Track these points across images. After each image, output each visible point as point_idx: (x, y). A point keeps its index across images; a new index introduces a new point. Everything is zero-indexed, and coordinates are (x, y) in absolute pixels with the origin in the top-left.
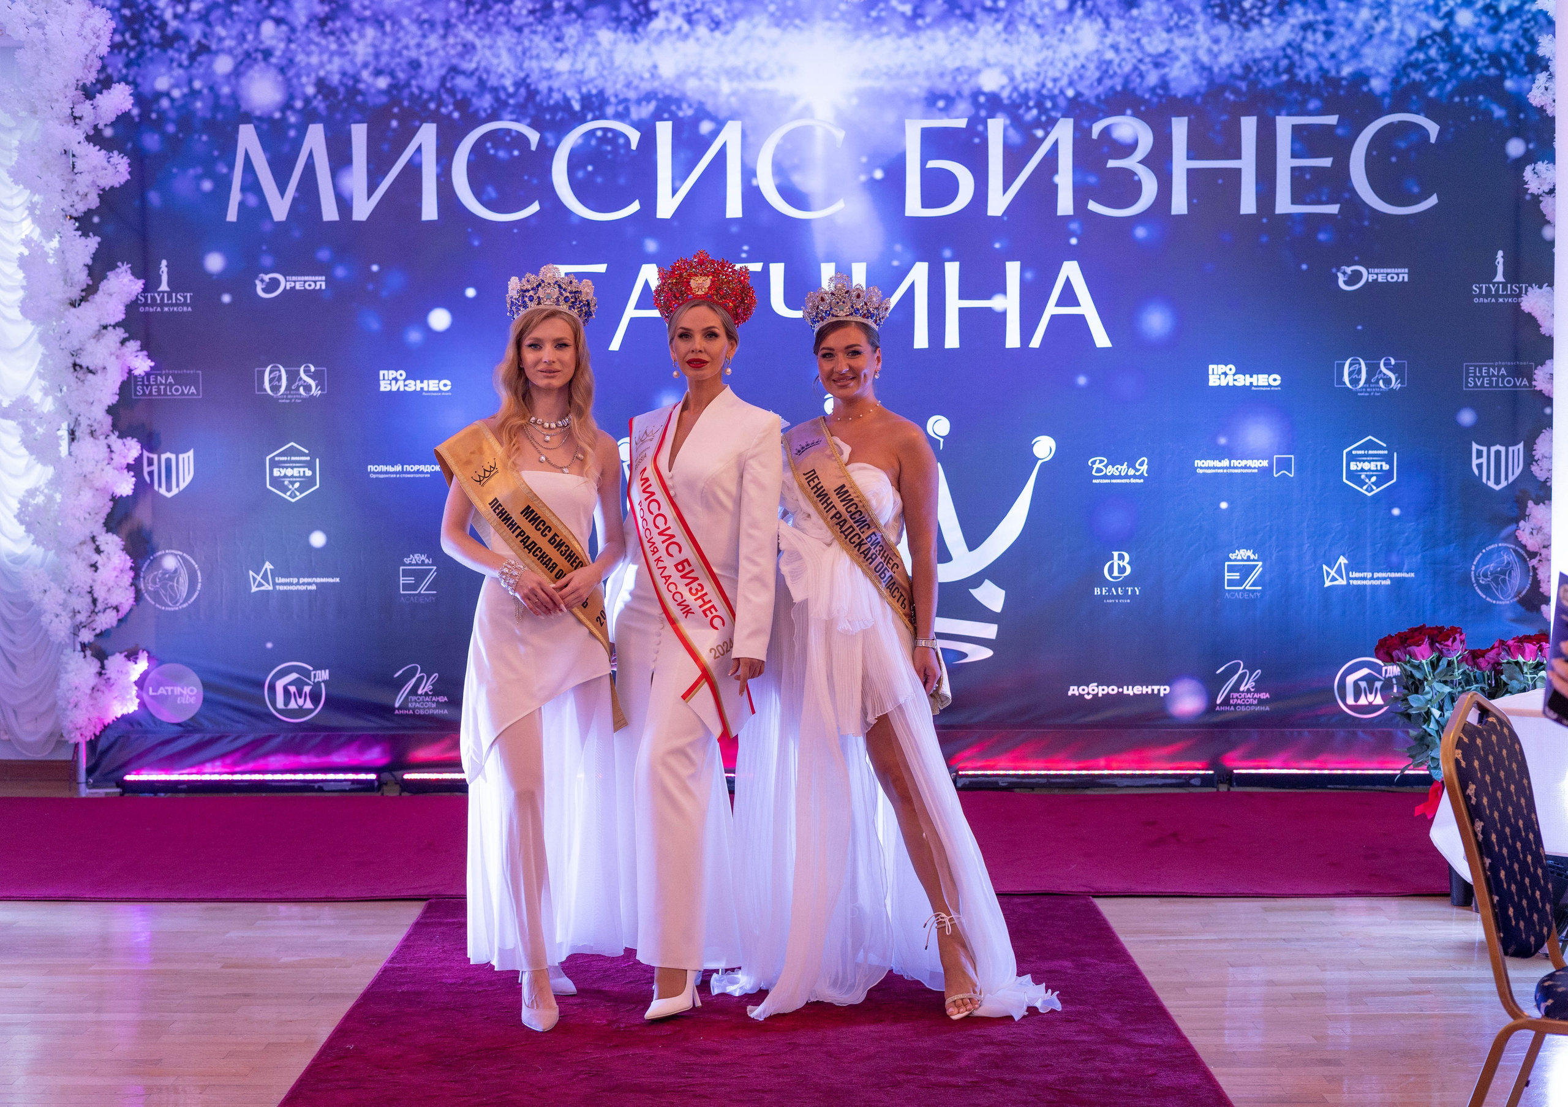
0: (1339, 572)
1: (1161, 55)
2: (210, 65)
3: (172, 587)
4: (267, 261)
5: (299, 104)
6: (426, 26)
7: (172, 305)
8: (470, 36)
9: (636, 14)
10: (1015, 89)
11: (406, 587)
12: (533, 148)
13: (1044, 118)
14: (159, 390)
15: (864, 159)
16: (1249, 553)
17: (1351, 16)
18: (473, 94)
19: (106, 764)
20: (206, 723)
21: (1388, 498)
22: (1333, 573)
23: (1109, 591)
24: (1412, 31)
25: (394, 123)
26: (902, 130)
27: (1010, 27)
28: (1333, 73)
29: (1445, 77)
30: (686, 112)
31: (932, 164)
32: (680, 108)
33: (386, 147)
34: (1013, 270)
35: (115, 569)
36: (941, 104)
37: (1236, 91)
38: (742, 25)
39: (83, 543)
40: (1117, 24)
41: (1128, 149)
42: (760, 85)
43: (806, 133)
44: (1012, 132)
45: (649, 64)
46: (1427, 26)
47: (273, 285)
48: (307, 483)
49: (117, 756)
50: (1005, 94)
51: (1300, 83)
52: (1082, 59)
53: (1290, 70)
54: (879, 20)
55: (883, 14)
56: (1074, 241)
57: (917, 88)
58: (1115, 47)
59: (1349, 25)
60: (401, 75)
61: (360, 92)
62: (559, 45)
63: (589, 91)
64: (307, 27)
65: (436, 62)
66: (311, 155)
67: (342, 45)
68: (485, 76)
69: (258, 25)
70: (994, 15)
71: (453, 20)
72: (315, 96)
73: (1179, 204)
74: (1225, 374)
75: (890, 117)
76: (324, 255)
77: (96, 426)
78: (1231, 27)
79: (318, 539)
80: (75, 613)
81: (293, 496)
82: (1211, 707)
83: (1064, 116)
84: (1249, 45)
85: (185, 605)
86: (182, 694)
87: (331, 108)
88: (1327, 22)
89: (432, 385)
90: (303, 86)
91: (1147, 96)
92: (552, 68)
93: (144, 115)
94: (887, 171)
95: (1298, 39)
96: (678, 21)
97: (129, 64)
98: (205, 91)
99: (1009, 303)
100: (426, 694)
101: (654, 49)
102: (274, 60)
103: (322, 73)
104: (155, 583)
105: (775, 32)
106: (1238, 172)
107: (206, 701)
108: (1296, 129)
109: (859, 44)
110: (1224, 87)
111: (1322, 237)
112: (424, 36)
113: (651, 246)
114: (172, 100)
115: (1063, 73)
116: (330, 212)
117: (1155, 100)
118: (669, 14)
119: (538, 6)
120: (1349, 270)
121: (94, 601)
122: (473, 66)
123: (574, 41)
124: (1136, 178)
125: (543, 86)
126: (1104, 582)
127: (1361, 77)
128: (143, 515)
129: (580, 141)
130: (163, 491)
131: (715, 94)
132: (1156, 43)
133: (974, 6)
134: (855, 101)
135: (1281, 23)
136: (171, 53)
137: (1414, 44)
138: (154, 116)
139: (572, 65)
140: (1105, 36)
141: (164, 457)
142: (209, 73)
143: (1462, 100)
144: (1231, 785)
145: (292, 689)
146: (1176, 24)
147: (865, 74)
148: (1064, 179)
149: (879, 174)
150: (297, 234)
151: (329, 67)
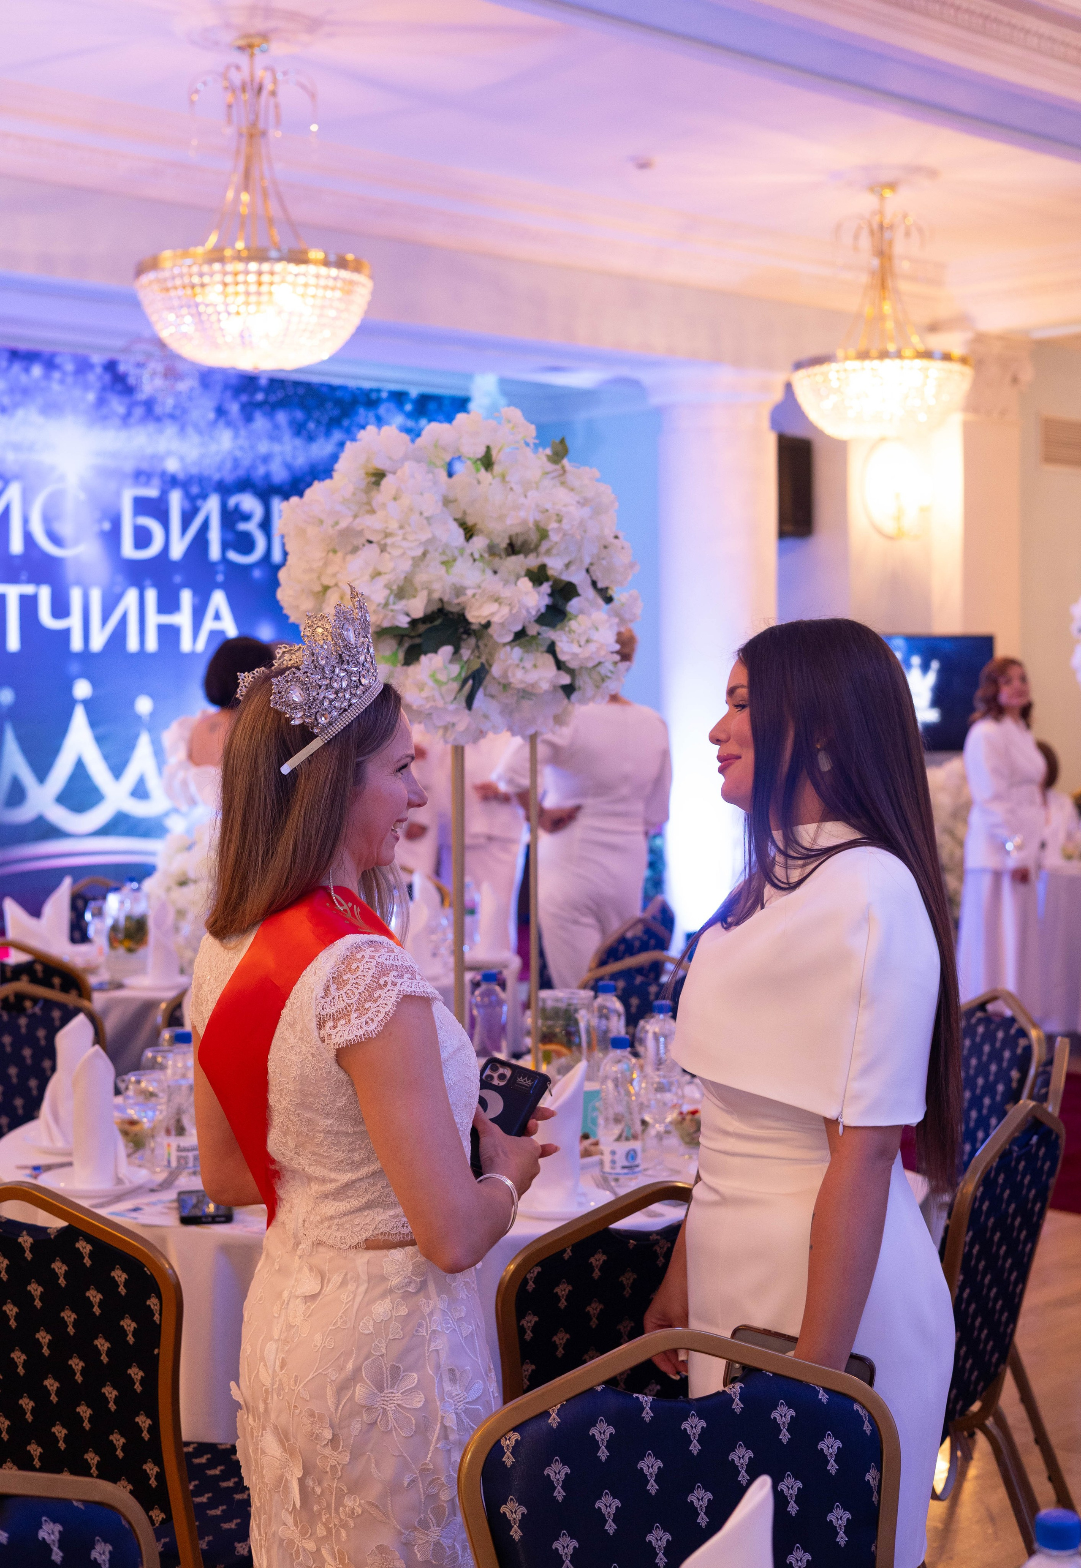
1: (266, 456)
10: (186, 472)
13: (201, 493)
15: (98, 515)
26: (118, 495)
27: (182, 429)
31: (139, 521)
34: (186, 595)
36: (144, 479)
38: (20, 413)
40: (243, 432)
41: (247, 517)
42: (33, 457)
43: (61, 494)
44: (184, 502)
50: (180, 475)
52: (223, 455)
54: (105, 418)
55: (108, 413)
56: (220, 578)
57: (129, 466)
58: (241, 449)
70: (173, 421)
73: (278, 555)
78: (303, 441)
83: (214, 492)
91: (259, 482)
94: (111, 524)
99: (183, 619)
109: (94, 433)
115: (212, 463)
117: (263, 485)
124: (253, 537)
132: (263, 447)
133: (161, 414)
134: (91, 473)
140: (235, 440)
146: (274, 437)
147: (97, 454)
148: (215, 536)
149: (105, 526)
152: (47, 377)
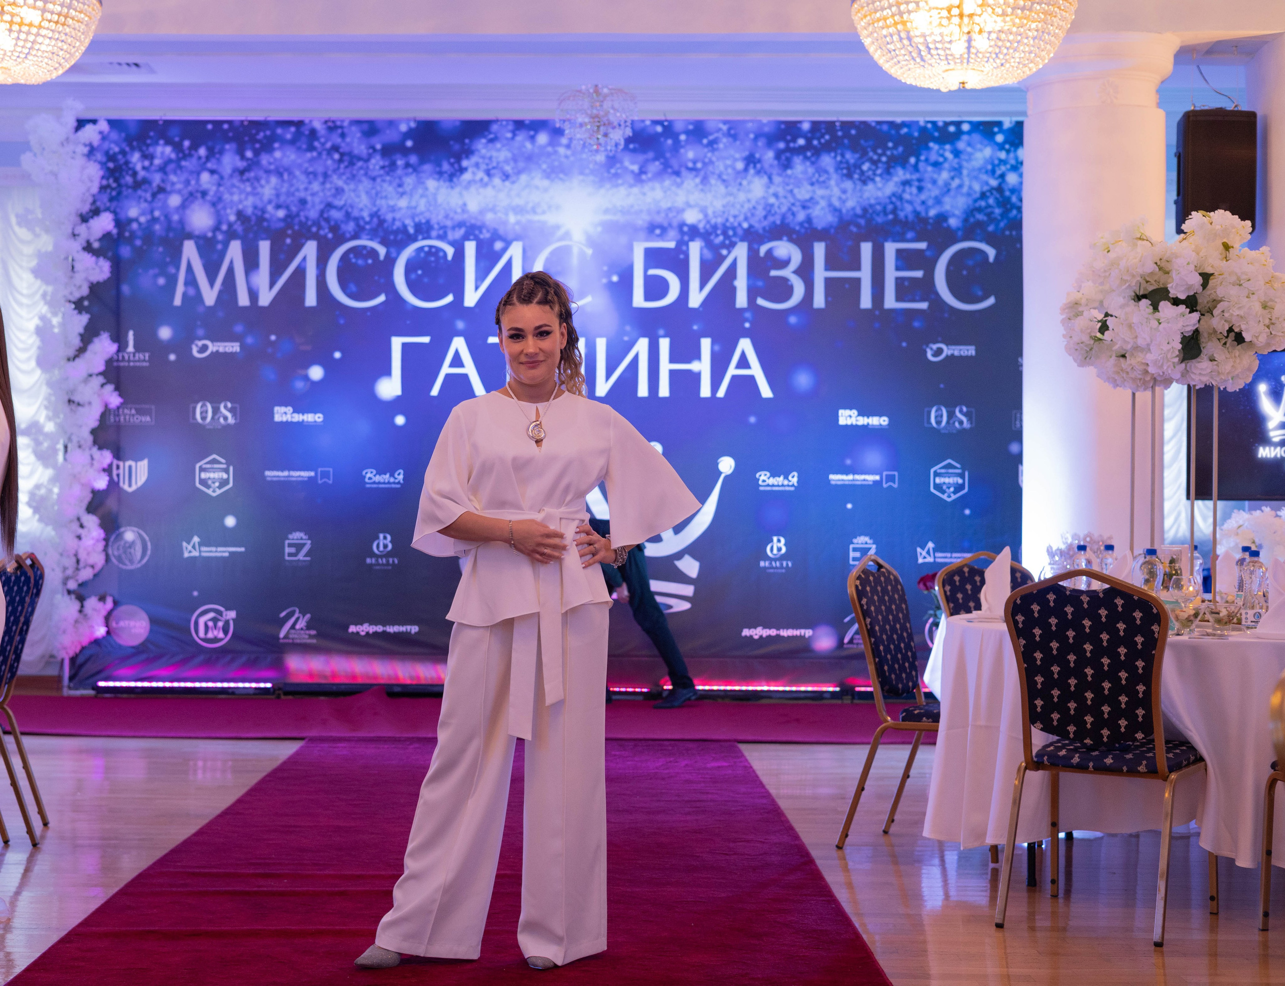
0: (928, 552)
1: (807, 201)
2: (165, 202)
3: (130, 553)
4: (200, 332)
5: (224, 227)
6: (311, 176)
7: (134, 361)
8: (340, 183)
9: (452, 170)
10: (708, 222)
11: (290, 555)
12: (382, 257)
13: (727, 242)
14: (125, 419)
15: (605, 268)
16: (866, 539)
17: (935, 176)
18: (342, 222)
19: (83, 673)
20: (151, 646)
21: (962, 502)
22: (924, 553)
23: (771, 564)
24: (977, 187)
25: (288, 241)
26: (631, 249)
27: (705, 180)
28: (923, 214)
29: (999, 218)
30: (485, 235)
31: (652, 272)
32: (481, 232)
33: (282, 256)
34: (706, 344)
35: (93, 539)
36: (658, 231)
37: (858, 226)
38: (524, 178)
39: (71, 521)
40: (777, 179)
41: (785, 264)
42: (536, 218)
43: (566, 250)
44: (706, 251)
45: (460, 202)
46: (987, 183)
47: (204, 348)
48: (223, 483)
49: (90, 668)
50: (701, 226)
51: (901, 221)
52: (753, 203)
53: (894, 211)
54: (616, 176)
55: (619, 171)
56: (747, 325)
57: (642, 221)
58: (776, 195)
59: (934, 182)
60: (294, 209)
61: (265, 220)
62: (400, 190)
63: (420, 221)
64: (231, 176)
65: (317, 200)
66: (231, 262)
67: (254, 188)
68: (350, 210)
69: (198, 174)
70: (694, 173)
71: (330, 172)
72: (236, 222)
73: (819, 301)
74: (850, 416)
75: (623, 240)
76: (239, 328)
77: (82, 442)
78: (854, 183)
79: (230, 521)
80: (65, 569)
81: (214, 491)
82: (840, 644)
83: (742, 240)
84: (866, 195)
85: (139, 565)
86: (135, 627)
87: (246, 230)
88: (920, 180)
89: (309, 418)
90: (227, 215)
91: (797, 228)
92: (396, 205)
93: (120, 234)
94: (621, 276)
95: (900, 191)
96: (480, 175)
97: (111, 199)
98: (162, 218)
99: (703, 366)
100: (302, 629)
101: (465, 193)
102: (208, 198)
103: (240, 207)
104: (118, 549)
105: (546, 183)
106: (858, 281)
107: (151, 631)
108: (899, 252)
109: (602, 191)
110: (849, 223)
111: (916, 324)
112: (310, 183)
113: (460, 325)
114: (140, 224)
115: (740, 212)
116: (243, 300)
117: (803, 231)
118: (475, 169)
119: (387, 163)
120: (935, 347)
121: (78, 561)
122: (342, 203)
123: (411, 187)
124: (790, 283)
125: (389, 217)
126: (767, 558)
127: (942, 218)
128: (111, 503)
129: (413, 254)
130: (126, 487)
131: (505, 223)
132: (803, 193)
133: (681, 166)
134: (599, 229)
135: (888, 180)
136: (140, 192)
137: (978, 195)
138: (127, 234)
139: (409, 203)
140: (768, 187)
141: (128, 463)
142: (165, 206)
143: (1011, 235)
144: (853, 698)
145: (210, 624)
146: (818, 181)
147: (606, 211)
148: (741, 284)
149: (615, 278)
150: (221, 314)
151: (245, 203)
152: (552, 143)
